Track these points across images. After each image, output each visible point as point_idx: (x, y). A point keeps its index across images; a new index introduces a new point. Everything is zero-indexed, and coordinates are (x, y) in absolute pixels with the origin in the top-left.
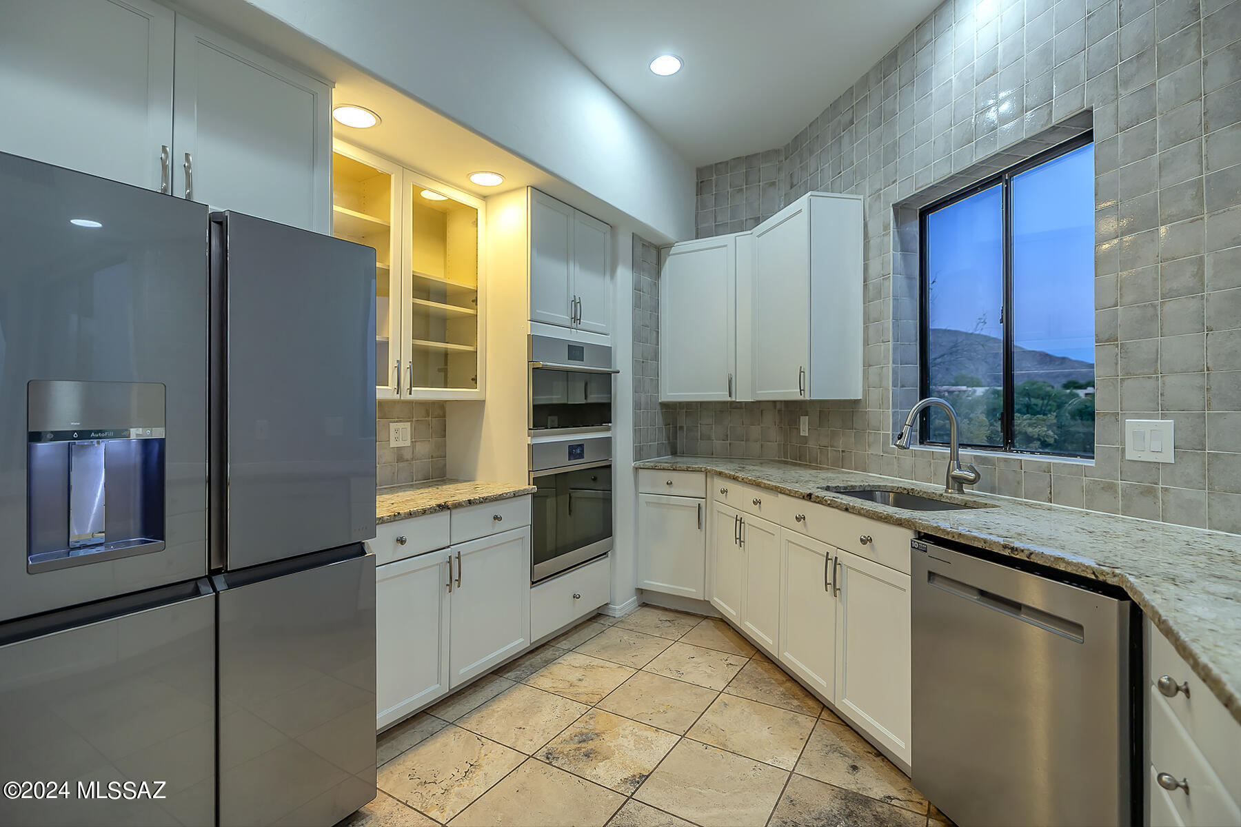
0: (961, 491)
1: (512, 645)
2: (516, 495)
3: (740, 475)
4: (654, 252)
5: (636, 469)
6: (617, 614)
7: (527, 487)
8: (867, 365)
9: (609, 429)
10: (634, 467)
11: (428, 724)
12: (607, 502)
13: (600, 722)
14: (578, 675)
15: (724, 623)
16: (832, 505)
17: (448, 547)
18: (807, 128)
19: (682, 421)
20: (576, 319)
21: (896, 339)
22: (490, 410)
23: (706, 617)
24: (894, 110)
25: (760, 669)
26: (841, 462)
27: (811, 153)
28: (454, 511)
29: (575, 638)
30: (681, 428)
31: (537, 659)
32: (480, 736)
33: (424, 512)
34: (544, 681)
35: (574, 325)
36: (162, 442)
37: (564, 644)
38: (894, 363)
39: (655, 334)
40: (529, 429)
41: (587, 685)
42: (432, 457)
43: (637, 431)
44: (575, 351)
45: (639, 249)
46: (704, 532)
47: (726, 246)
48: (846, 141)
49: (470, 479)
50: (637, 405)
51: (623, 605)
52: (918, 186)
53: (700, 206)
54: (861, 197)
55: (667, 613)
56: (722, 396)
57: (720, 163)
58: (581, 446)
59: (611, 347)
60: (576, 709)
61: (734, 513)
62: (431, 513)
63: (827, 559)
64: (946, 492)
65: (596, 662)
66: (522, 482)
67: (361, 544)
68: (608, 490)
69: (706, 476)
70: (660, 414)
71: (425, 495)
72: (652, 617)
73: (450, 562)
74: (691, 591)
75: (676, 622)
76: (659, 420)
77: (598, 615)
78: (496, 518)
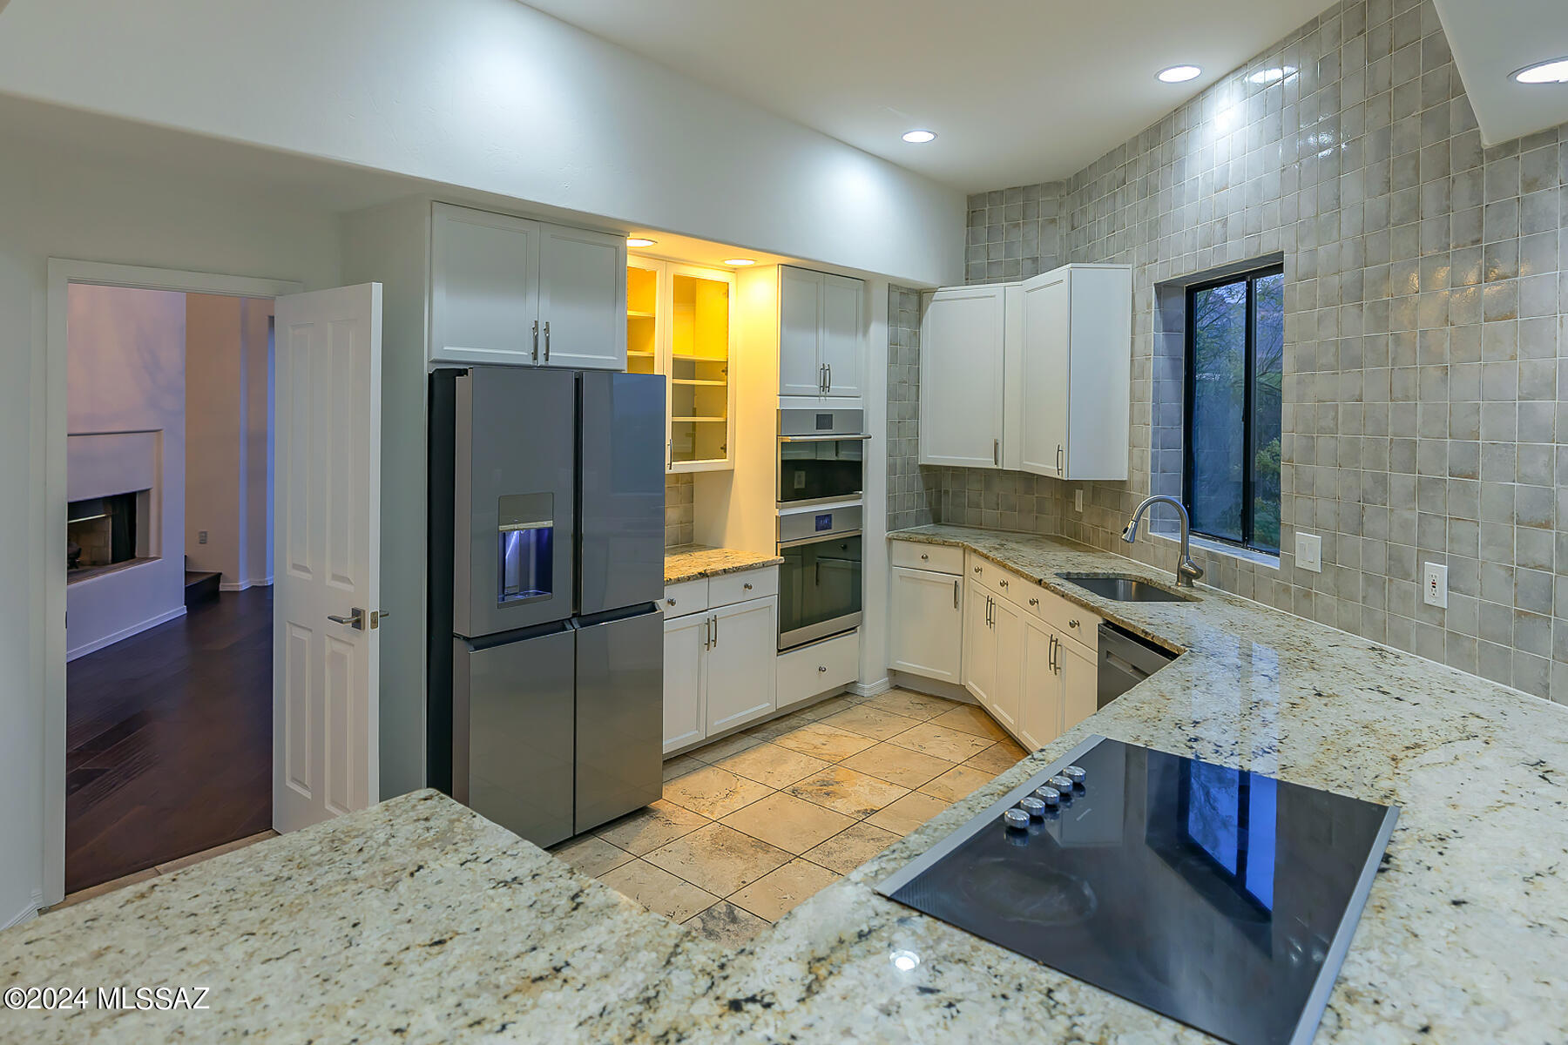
0: (1190, 585)
1: (760, 707)
2: (764, 565)
3: (991, 555)
4: (914, 298)
5: (890, 540)
6: (866, 694)
7: (775, 558)
8: (1132, 445)
9: (860, 497)
10: (887, 538)
11: (688, 764)
12: (857, 573)
13: (840, 774)
14: (822, 740)
15: (981, 710)
16: (1054, 591)
17: (706, 610)
18: (1086, 169)
19: (948, 485)
20: (825, 387)
21: (1156, 422)
22: (739, 481)
23: (963, 704)
24: (1157, 185)
25: (1005, 751)
26: (1109, 545)
27: (1090, 199)
28: (711, 579)
29: (821, 711)
30: (946, 492)
31: (783, 725)
32: (735, 775)
33: (689, 578)
34: (789, 741)
35: (823, 393)
36: (551, 529)
37: (809, 716)
38: (1153, 447)
39: (914, 388)
40: (777, 501)
41: (830, 749)
42: (681, 523)
43: (891, 498)
44: (824, 420)
45: (896, 297)
46: (960, 609)
47: (994, 296)
48: (1119, 198)
49: (718, 546)
50: (891, 470)
51: (873, 684)
52: (1174, 273)
53: (972, 239)
54: (1130, 266)
55: (920, 697)
56: (986, 462)
57: (995, 192)
58: (829, 516)
59: (862, 411)
60: (818, 765)
61: (986, 592)
62: (694, 579)
63: (1052, 641)
64: (1177, 584)
65: (840, 732)
66: (771, 554)
67: (653, 604)
68: (858, 560)
69: (964, 551)
70: (920, 478)
71: (683, 562)
72: (903, 699)
73: (708, 624)
74: (947, 675)
75: (928, 706)
76: (919, 486)
77: (845, 693)
78: (746, 586)
